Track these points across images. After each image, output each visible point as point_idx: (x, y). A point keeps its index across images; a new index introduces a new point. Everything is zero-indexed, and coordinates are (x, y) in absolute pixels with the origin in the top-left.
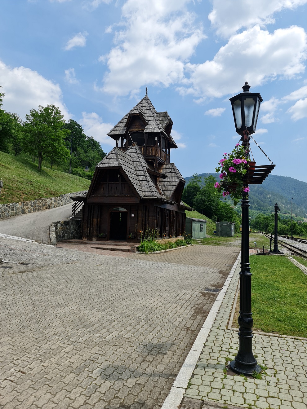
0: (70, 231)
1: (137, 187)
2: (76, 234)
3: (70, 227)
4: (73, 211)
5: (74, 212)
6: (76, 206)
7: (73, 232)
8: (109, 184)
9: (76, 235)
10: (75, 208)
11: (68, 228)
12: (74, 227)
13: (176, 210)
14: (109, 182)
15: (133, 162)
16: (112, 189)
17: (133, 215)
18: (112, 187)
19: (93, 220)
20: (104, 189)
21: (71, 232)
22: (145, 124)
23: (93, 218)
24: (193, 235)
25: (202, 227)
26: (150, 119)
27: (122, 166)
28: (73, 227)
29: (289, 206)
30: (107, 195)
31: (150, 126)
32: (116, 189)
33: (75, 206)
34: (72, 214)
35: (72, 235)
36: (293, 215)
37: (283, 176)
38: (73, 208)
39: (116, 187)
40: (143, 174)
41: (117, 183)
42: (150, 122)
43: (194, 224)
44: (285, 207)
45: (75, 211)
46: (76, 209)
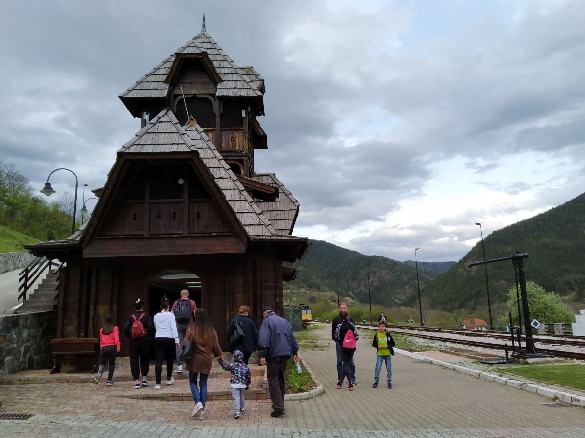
0: (21, 346)
2: (36, 354)
3: (21, 333)
4: (20, 289)
5: (24, 294)
6: (29, 275)
7: (27, 349)
8: (150, 203)
9: (35, 357)
10: (27, 280)
11: (14, 336)
12: (32, 333)
14: (151, 198)
16: (159, 218)
18: (159, 214)
19: (95, 309)
20: (135, 219)
21: (23, 349)
22: (216, 79)
23: (96, 303)
26: (224, 71)
28: (29, 335)
30: (146, 235)
32: (174, 218)
33: (25, 276)
34: (19, 298)
35: (25, 357)
38: (21, 280)
39: (174, 214)
41: (178, 200)
42: (227, 78)
45: (27, 288)
46: (29, 283)
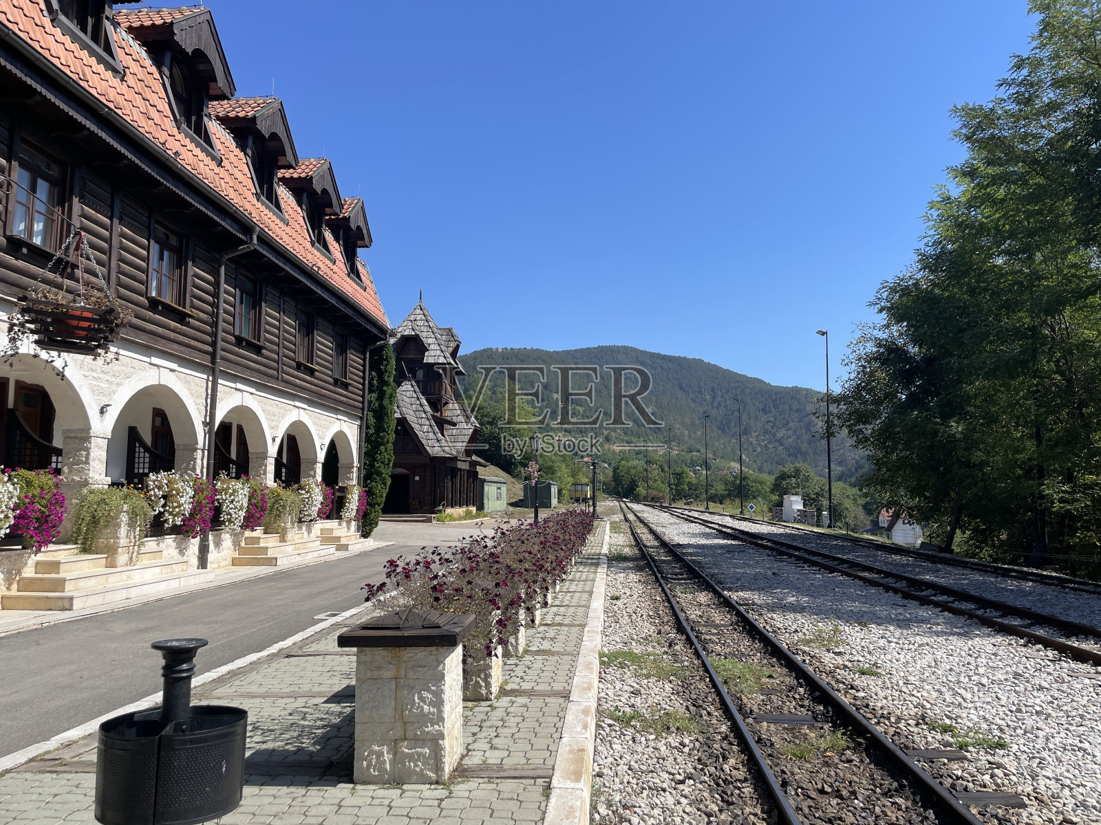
1: (424, 442)
13: (468, 468)
15: (411, 404)
17: (417, 478)
22: (423, 349)
24: (486, 506)
25: (499, 491)
26: (430, 341)
27: (406, 416)
29: (699, 433)
31: (432, 353)
36: (710, 456)
37: (685, 358)
40: (428, 423)
42: (432, 347)
43: (486, 488)
44: (690, 437)
